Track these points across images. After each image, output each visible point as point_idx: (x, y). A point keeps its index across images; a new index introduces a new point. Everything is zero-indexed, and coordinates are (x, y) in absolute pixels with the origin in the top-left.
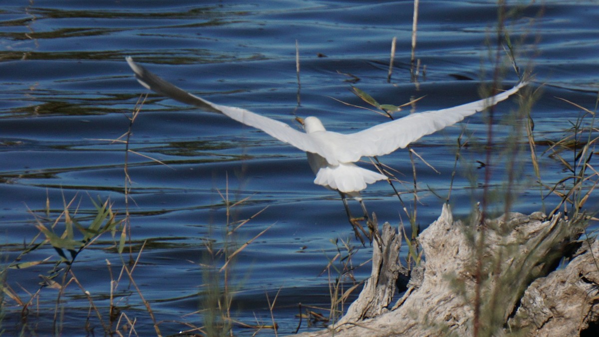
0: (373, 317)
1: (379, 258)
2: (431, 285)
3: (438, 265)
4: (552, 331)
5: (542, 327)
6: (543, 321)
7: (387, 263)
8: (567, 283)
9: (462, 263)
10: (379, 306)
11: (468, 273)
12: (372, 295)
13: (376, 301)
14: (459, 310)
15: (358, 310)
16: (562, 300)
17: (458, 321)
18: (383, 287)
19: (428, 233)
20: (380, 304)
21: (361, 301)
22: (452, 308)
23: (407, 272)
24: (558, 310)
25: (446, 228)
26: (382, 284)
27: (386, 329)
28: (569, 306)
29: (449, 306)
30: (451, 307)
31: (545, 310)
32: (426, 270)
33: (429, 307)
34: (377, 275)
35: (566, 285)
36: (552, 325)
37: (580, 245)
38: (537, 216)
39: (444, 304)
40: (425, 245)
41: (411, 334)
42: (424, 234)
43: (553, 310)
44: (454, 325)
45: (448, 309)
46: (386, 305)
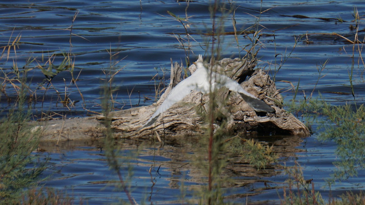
1: (173, 76)
4: (243, 106)
5: (239, 104)
6: (239, 102)
7: (176, 78)
8: (249, 86)
21: (166, 93)
31: (240, 97)
33: (193, 96)
34: (172, 83)
35: (248, 87)
36: (243, 103)
37: (254, 71)
38: (237, 59)
39: (199, 95)
40: (191, 71)
41: (186, 107)
42: (191, 67)
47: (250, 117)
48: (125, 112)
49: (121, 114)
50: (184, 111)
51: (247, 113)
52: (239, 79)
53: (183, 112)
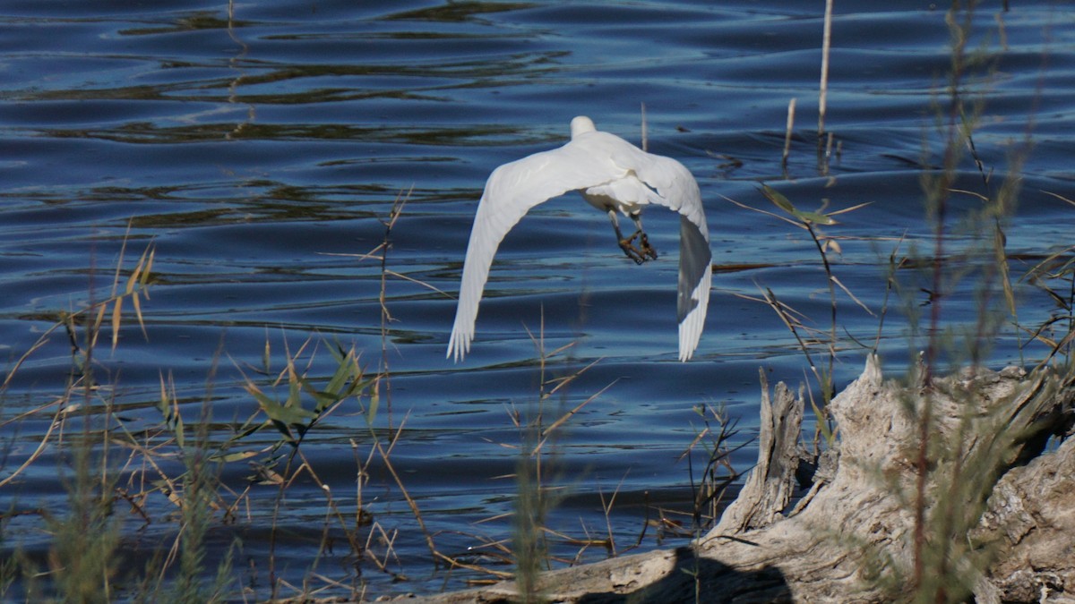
0: (761, 528)
1: (770, 437)
2: (849, 478)
3: (860, 448)
4: (1035, 548)
5: (1020, 542)
6: (1021, 533)
7: (781, 444)
8: (1057, 475)
9: (897, 444)
10: (770, 510)
11: (906, 460)
12: (758, 494)
13: (765, 503)
14: (893, 517)
15: (737, 516)
16: (1051, 502)
17: (890, 533)
18: (776, 481)
19: (844, 398)
20: (771, 507)
21: (742, 502)
22: (882, 513)
23: (812, 458)
24: (1044, 516)
25: (872, 391)
26: (775, 476)
27: (781, 545)
28: (1062, 510)
29: (877, 510)
30: (880, 511)
31: (1024, 517)
32: (842, 455)
33: (846, 513)
34: (766, 463)
35: (1057, 478)
36: (1035, 539)
38: (1012, 372)
39: (870, 507)
40: (839, 417)
41: (819, 553)
42: (840, 400)
43: (1036, 516)
44: (885, 539)
45: (876, 515)
46: (780, 508)
47: (1065, 592)
48: (586, 572)
49: (573, 583)
50: (812, 567)
51: (1052, 575)
52: (1022, 445)
53: (809, 573)
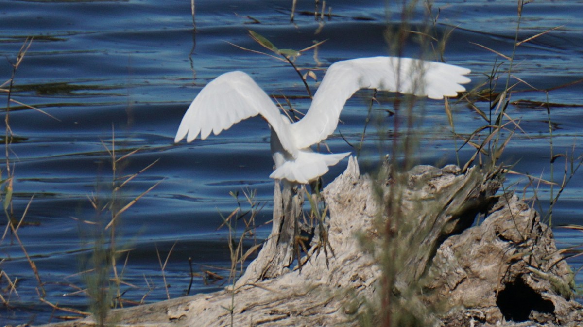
0: (274, 278)
1: (280, 214)
2: (336, 243)
3: (344, 222)
4: (466, 292)
5: (455, 288)
6: (456, 282)
7: (288, 219)
8: (482, 242)
9: (370, 219)
10: (280, 266)
11: (376, 231)
12: (272, 254)
13: (277, 260)
14: (367, 270)
15: (257, 269)
16: (477, 260)
17: (364, 282)
18: (285, 245)
19: (333, 187)
20: (281, 264)
21: (261, 260)
22: (359, 268)
23: (310, 229)
24: (473, 270)
25: (353, 182)
26: (284, 242)
27: (288, 290)
28: (485, 265)
29: (355, 266)
30: (357, 266)
31: (458, 271)
32: (331, 227)
33: (334, 267)
34: (278, 232)
35: (481, 243)
36: (466, 286)
37: (496, 200)
38: (451, 169)
39: (350, 264)
40: (329, 200)
41: (314, 296)
42: (329, 189)
43: (467, 270)
44: (361, 286)
45: (354, 269)
46: (287, 264)
47: (486, 323)
48: (151, 309)
49: (141, 316)
50: (310, 306)
51: (477, 311)
52: (457, 220)
53: (307, 310)
